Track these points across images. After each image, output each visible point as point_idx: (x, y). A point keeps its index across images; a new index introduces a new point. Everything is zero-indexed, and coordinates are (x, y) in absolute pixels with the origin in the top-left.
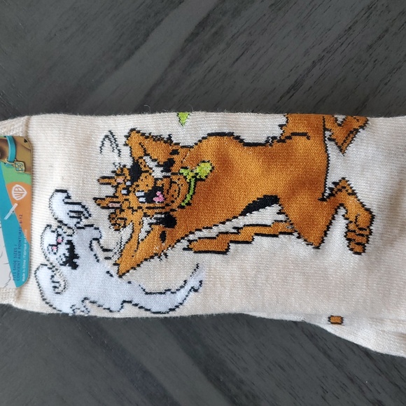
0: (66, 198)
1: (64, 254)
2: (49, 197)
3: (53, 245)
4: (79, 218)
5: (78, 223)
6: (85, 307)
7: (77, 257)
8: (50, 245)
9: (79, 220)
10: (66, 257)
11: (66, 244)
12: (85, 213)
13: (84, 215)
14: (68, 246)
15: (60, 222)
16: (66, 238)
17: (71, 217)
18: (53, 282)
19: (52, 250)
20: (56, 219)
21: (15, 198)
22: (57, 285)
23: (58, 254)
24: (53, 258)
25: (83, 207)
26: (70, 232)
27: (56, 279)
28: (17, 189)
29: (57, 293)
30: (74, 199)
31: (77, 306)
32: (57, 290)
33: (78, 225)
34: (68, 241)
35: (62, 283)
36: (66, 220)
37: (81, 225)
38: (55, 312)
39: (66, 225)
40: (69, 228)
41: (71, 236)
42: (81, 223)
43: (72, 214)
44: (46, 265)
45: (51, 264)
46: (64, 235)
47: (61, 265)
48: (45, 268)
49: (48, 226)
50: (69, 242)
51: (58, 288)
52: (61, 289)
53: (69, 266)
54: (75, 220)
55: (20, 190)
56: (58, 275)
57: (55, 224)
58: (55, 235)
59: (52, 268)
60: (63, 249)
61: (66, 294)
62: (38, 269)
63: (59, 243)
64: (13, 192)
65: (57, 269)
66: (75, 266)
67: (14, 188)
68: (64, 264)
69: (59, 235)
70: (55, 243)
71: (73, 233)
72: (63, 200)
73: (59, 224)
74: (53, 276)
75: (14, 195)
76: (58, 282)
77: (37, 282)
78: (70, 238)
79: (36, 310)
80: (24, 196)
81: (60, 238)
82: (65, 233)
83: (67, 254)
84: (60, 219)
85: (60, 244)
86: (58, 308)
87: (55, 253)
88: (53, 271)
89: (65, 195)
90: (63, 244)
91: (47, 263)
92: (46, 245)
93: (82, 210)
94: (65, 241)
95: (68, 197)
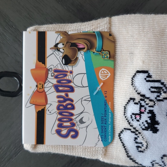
0: (147, 77)
1: (146, 121)
2: (132, 77)
3: (136, 114)
4: (159, 92)
5: (158, 96)
6: (163, 162)
7: (158, 123)
8: (133, 114)
9: (159, 94)
10: (148, 123)
11: (148, 113)
12: (164, 88)
13: (163, 90)
14: (150, 115)
15: (143, 96)
16: (148, 109)
17: (152, 92)
18: (137, 143)
19: (136, 118)
20: (139, 94)
21: (102, 78)
22: (140, 145)
23: (141, 121)
24: (135, 124)
25: (162, 84)
26: (151, 104)
27: (139, 140)
28: (103, 72)
29: (140, 151)
30: (154, 78)
31: (157, 162)
32: (140, 149)
33: (158, 98)
34: (149, 110)
35: (145, 144)
36: (148, 94)
37: (161, 97)
38: (136, 165)
39: (148, 98)
40: (151, 100)
41: (152, 107)
42: (161, 96)
43: (153, 90)
44: (130, 130)
45: (135, 128)
46: (147, 106)
47: (143, 129)
48: (129, 132)
49: (131, 99)
50: (151, 112)
51: (141, 147)
52: (143, 148)
53: (151, 130)
54: (156, 95)
55: (105, 72)
56: (141, 137)
57: (138, 98)
58: (138, 106)
59: (135, 132)
60: (145, 117)
61: (148, 152)
62: (121, 132)
63: (141, 113)
64: (100, 74)
65: (140, 133)
66: (155, 131)
67: (100, 71)
68: (146, 129)
69: (141, 106)
70: (138, 112)
71: (154, 105)
72: (145, 79)
73: (142, 98)
74: (136, 138)
75: (100, 77)
76: (141, 143)
77: (122, 143)
78: (151, 109)
79: (120, 164)
80: (108, 77)
81: (143, 109)
82: (147, 104)
83: (149, 121)
84: (142, 93)
85: (143, 113)
86: (140, 163)
87: (138, 121)
88: (137, 134)
89: (146, 75)
90: (146, 113)
91: (130, 128)
92: (129, 114)
93: (161, 86)
94: (147, 111)
95: (149, 76)
